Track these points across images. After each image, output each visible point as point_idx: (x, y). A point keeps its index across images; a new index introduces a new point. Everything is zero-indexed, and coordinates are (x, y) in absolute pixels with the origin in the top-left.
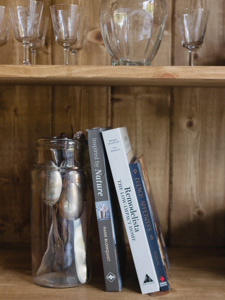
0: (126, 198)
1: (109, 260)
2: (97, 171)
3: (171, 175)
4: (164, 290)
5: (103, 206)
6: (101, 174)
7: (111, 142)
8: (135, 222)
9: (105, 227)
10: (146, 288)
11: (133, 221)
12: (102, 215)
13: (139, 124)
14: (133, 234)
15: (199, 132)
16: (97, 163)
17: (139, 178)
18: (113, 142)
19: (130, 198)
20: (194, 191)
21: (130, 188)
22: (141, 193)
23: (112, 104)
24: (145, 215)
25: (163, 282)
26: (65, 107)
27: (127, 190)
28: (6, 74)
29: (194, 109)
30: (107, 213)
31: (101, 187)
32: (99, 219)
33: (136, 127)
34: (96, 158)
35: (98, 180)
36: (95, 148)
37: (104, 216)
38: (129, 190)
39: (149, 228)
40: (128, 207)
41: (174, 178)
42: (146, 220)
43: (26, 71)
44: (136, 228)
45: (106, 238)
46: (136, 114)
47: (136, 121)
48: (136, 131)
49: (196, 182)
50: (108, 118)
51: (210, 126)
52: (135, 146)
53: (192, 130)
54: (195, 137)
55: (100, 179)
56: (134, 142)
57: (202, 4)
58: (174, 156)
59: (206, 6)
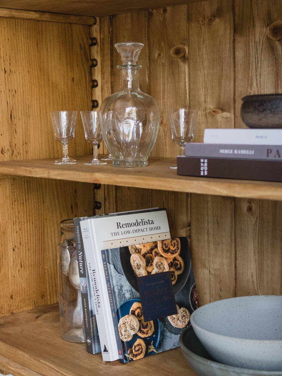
0: (93, 278)
1: (88, 327)
2: (80, 253)
3: (236, 259)
5: (83, 282)
6: (82, 256)
8: (98, 299)
9: (85, 299)
14: (97, 309)
16: (79, 246)
17: (105, 263)
18: (85, 230)
21: (94, 270)
22: (107, 276)
24: (109, 295)
25: (121, 355)
27: (93, 271)
30: (86, 288)
31: (82, 266)
32: (82, 292)
34: (79, 242)
35: (80, 260)
36: (78, 233)
37: (84, 290)
38: (94, 271)
39: (112, 306)
40: (94, 286)
42: (110, 299)
44: (99, 304)
45: (86, 308)
48: (208, 212)
49: (256, 270)
50: (188, 197)
51: (267, 213)
52: (207, 225)
53: (251, 215)
54: (254, 222)
55: (81, 259)
56: (206, 221)
57: (257, 84)
58: (237, 240)
59: (261, 86)
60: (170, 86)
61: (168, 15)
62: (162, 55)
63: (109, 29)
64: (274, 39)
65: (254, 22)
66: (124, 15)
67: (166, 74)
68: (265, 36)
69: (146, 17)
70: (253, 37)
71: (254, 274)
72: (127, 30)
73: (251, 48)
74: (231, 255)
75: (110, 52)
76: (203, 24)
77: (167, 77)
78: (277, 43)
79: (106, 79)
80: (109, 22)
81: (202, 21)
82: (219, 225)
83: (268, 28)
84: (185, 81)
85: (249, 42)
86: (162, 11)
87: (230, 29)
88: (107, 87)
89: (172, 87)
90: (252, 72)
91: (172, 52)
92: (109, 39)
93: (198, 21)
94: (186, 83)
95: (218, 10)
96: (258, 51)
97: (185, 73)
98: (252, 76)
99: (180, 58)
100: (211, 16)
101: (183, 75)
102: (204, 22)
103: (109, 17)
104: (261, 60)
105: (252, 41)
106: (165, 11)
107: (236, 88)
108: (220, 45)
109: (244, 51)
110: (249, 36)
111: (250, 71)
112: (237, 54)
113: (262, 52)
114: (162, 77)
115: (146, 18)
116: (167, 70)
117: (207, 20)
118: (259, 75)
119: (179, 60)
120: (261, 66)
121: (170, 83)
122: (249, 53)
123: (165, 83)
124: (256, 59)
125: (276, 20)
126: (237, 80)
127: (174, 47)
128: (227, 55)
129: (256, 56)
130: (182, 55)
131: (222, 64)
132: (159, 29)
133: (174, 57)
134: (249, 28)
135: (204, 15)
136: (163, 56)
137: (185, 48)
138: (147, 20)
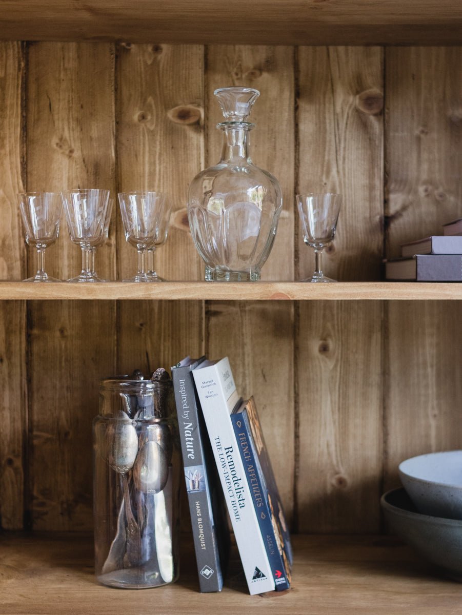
0: (226, 461)
1: (205, 548)
2: (187, 425)
3: (297, 425)
4: (280, 589)
5: (195, 473)
6: (192, 429)
7: (205, 385)
8: (239, 494)
9: (197, 502)
10: (255, 587)
11: (237, 493)
12: (194, 485)
13: (248, 349)
14: (237, 511)
15: (337, 361)
16: (186, 413)
17: (244, 434)
18: (208, 384)
19: (232, 461)
20: (333, 448)
21: (231, 447)
22: (247, 455)
23: (208, 319)
24: (253, 485)
25: (280, 578)
26: (138, 324)
27: (227, 450)
28: (62, 295)
29: (329, 325)
30: (200, 483)
31: (192, 447)
32: (190, 491)
33: (244, 354)
34: (185, 406)
35: (188, 437)
36: (183, 392)
37: (197, 486)
38: (231, 450)
39: (259, 503)
40: (230, 474)
41: (301, 428)
42: (254, 491)
43: (90, 291)
44: (241, 502)
45: (200, 517)
46: (243, 335)
47: (243, 345)
48: (244, 359)
49: (335, 435)
50: (202, 340)
51: (354, 350)
52: (243, 381)
53: (327, 357)
54: (331, 367)
55: (190, 435)
56: (241, 375)
57: (338, 172)
58: (301, 396)
59: (344, 174)
60: (166, 168)
61: (163, 57)
62: (149, 117)
63: (19, 65)
64: (366, 111)
65: (332, 85)
66: (59, 45)
67: (158, 148)
68: (353, 107)
69: (112, 54)
70: (332, 106)
71: (332, 442)
72: (65, 70)
73: (328, 121)
74: (288, 419)
75: (19, 103)
76: (238, 79)
77: (160, 154)
78: (372, 118)
79: (8, 149)
80: (18, 52)
81: (237, 74)
82: (266, 377)
83: (358, 96)
84: (200, 161)
85: (324, 113)
86: (150, 49)
87: (291, 92)
88: (11, 163)
89: (171, 169)
90: (329, 155)
91: (171, 114)
92: (18, 81)
93: (229, 73)
94: (200, 164)
95: (267, 61)
96: (340, 126)
97: (198, 148)
98: (329, 160)
99: (189, 125)
100: (255, 68)
101: (195, 152)
102: (239, 76)
103: (20, 43)
104: (345, 140)
105: (329, 111)
106: (157, 49)
107: (301, 175)
108: (271, 112)
109: (316, 124)
110: (325, 104)
111: (326, 153)
112: (302, 127)
113: (346, 128)
114: (149, 152)
115: (112, 56)
116: (160, 142)
117: (246, 74)
118: (342, 159)
119: (187, 128)
120: (345, 148)
121: (167, 163)
122: (325, 128)
123: (155, 161)
124: (337, 138)
125: (370, 88)
126: (302, 164)
127: (177, 108)
128: (284, 127)
129: (337, 133)
130: (193, 120)
131: (273, 140)
132: (143, 76)
133: (175, 123)
134: (325, 94)
135: (240, 65)
136: (152, 119)
137: (199, 111)
138: (114, 59)
